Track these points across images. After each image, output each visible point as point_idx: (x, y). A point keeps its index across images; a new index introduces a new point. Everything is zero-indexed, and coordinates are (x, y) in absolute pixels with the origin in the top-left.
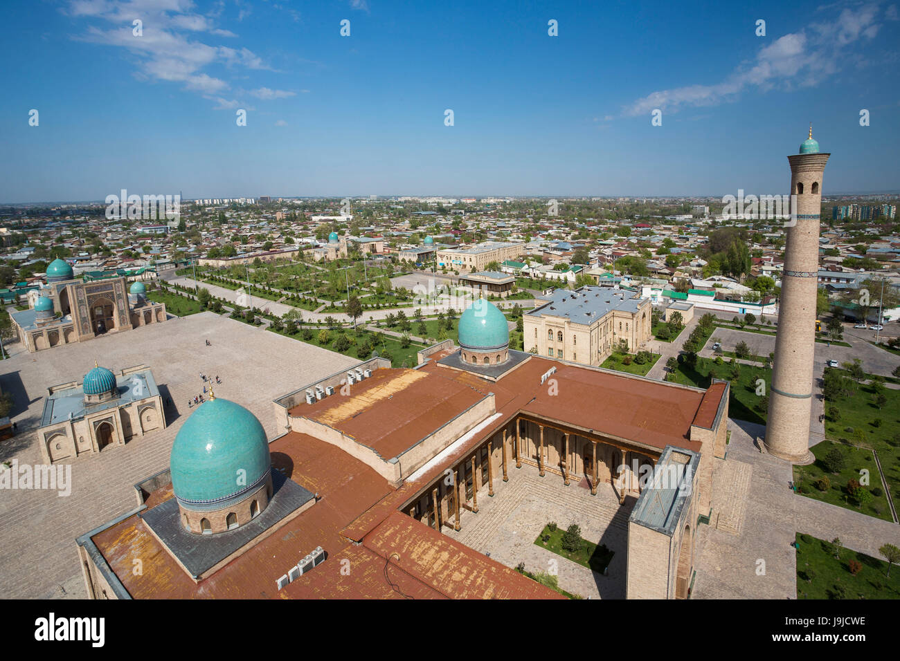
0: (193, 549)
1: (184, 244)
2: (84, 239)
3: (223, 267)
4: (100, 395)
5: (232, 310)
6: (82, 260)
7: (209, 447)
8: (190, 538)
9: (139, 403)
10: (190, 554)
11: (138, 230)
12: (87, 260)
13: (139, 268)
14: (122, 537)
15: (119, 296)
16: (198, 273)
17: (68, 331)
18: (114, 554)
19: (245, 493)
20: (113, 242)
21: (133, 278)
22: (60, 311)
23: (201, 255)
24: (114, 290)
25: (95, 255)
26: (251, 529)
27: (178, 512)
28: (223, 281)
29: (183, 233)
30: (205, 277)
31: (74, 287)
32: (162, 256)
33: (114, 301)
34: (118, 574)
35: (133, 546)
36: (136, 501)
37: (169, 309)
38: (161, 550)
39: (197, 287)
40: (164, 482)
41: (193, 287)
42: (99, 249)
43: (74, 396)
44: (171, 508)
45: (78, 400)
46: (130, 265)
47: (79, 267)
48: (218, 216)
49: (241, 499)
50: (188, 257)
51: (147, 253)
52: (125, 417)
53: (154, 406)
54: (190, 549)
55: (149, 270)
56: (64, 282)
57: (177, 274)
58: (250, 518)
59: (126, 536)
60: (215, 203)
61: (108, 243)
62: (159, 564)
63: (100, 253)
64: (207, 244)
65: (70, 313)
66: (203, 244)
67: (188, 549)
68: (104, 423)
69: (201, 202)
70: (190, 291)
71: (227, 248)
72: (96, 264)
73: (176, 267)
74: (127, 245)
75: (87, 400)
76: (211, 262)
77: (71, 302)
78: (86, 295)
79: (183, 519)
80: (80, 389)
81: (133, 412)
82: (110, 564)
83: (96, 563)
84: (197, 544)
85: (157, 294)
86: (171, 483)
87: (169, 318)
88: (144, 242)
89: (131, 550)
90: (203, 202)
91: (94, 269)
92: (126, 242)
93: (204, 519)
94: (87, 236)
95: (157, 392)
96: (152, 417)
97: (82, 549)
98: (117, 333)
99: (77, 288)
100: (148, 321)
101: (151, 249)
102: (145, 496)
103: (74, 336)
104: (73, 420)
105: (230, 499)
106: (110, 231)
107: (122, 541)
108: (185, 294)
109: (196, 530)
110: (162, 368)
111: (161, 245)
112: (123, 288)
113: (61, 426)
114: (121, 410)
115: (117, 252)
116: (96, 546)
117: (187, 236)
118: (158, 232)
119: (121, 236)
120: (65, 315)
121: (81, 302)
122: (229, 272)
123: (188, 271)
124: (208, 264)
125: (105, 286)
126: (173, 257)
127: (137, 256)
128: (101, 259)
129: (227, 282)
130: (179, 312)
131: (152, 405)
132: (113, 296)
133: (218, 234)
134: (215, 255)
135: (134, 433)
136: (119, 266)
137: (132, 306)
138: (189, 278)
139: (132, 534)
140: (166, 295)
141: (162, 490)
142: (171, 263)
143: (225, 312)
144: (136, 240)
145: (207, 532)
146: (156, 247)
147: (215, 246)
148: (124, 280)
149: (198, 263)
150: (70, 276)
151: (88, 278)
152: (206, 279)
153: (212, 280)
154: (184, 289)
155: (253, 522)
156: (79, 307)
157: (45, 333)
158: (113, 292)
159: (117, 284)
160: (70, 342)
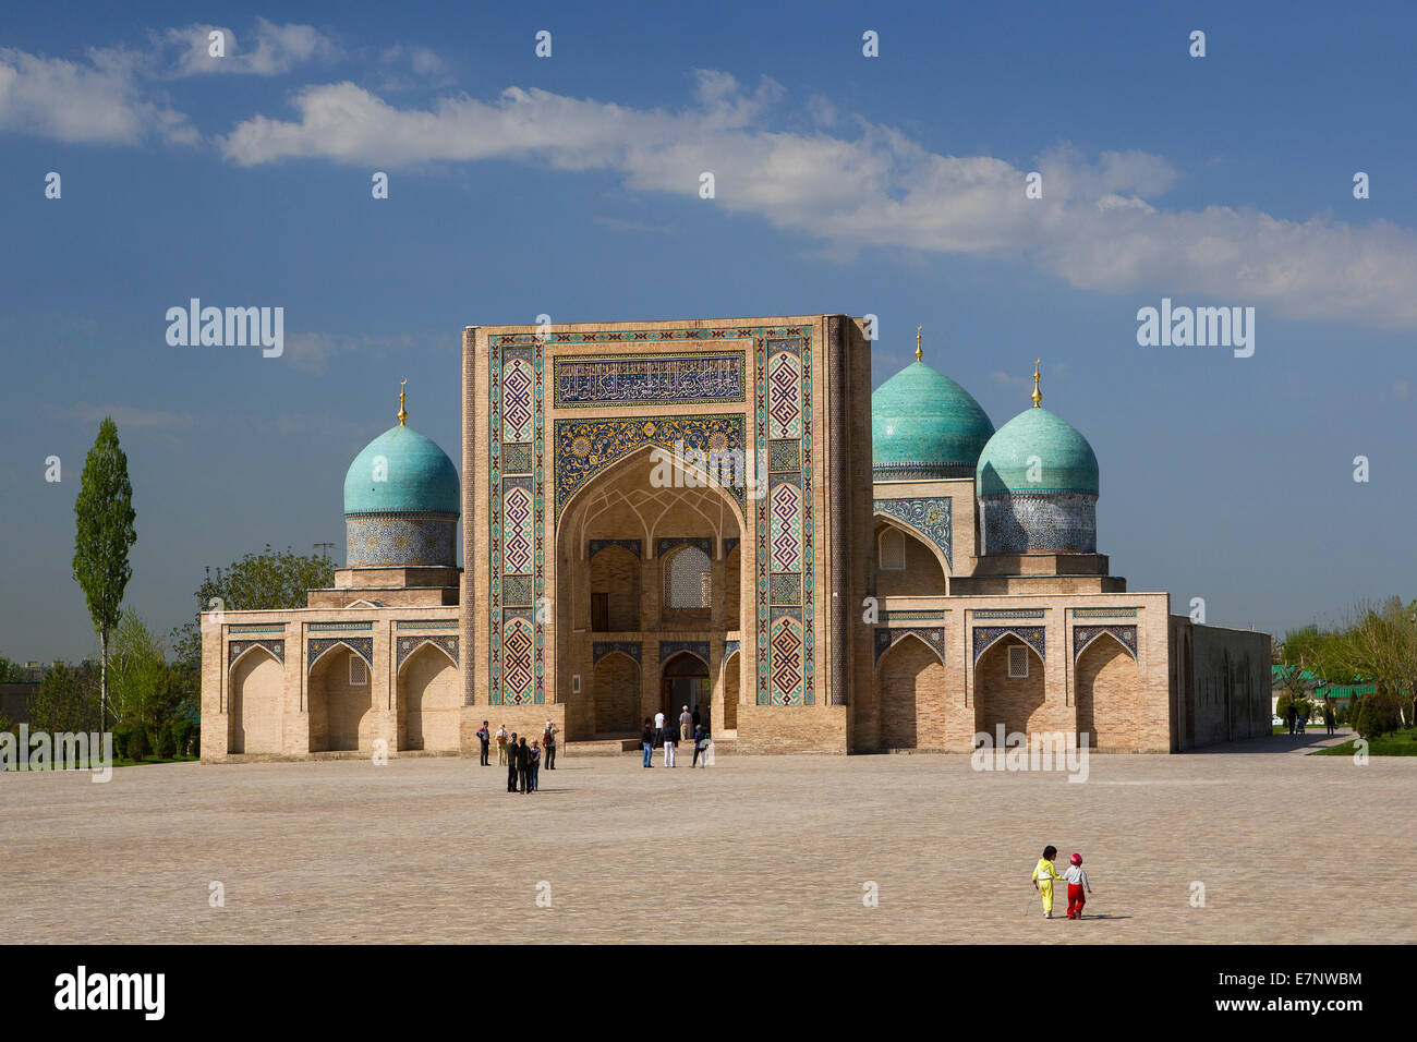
15: (782, 462)
17: (425, 661)
31: (482, 342)
33: (739, 491)
78: (551, 415)
99: (508, 349)
156: (496, 491)
157: (294, 649)
158: (740, 418)
159: (775, 360)
160: (432, 742)
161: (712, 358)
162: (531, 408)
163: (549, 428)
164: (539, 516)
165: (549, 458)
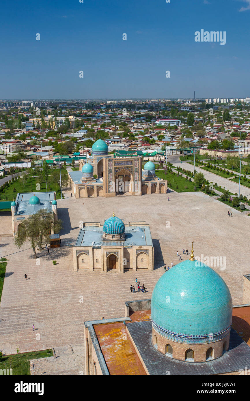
0: (157, 363)
1: (190, 135)
2: (118, 127)
3: (220, 158)
4: (113, 236)
5: (221, 194)
6: (115, 142)
7: (183, 294)
8: (155, 354)
9: (137, 248)
10: (155, 365)
11: (156, 122)
12: (118, 142)
13: (153, 151)
14: (111, 333)
15: (136, 171)
16: (197, 160)
17: (99, 188)
18: (105, 342)
19: (205, 338)
20: (137, 130)
21: (147, 159)
22: (97, 174)
23: (202, 146)
24: (133, 166)
25: (124, 139)
26: (204, 368)
27: (151, 332)
28: (218, 169)
29: (191, 126)
30: (203, 164)
31: (107, 160)
32: (171, 143)
33: (132, 173)
34: (105, 355)
35: (117, 342)
36: (124, 313)
37: (170, 185)
38: (134, 353)
39: (195, 171)
40: (145, 307)
41: (192, 171)
42: (127, 134)
43: (97, 232)
44: (146, 327)
45: (100, 235)
46: (146, 148)
47: (112, 146)
48: (222, 114)
49: (200, 342)
50: (192, 146)
51: (161, 141)
52: (126, 255)
53: (148, 252)
54: (155, 362)
55: (160, 154)
56: (102, 155)
57: (181, 159)
58: (204, 359)
59: (114, 333)
60: (222, 102)
61: (134, 130)
62: (132, 362)
63: (128, 138)
64: (209, 137)
65: (102, 176)
66: (206, 137)
67: (153, 361)
68: (112, 255)
69: (210, 102)
70: (189, 173)
71: (226, 142)
72: (123, 145)
73: (181, 153)
74: (147, 133)
75: (104, 237)
76: (210, 153)
77: (104, 170)
78: (114, 166)
79: (153, 339)
80: (101, 228)
81: (132, 252)
82: (101, 347)
83: (93, 342)
84: (160, 360)
85: (163, 172)
86: (150, 310)
87: (169, 191)
88: (160, 132)
89: (115, 344)
90: (212, 101)
91: (122, 149)
92: (147, 131)
93: (168, 345)
94: (121, 124)
95: (151, 243)
96: (144, 260)
97: (86, 330)
98: (130, 196)
99: (110, 160)
100: (153, 192)
101: (164, 138)
102: (131, 312)
103: (102, 193)
104: (94, 247)
105: (192, 338)
106: (136, 122)
107: (111, 335)
108: (184, 176)
109: (161, 350)
110: (158, 227)
111: (172, 135)
112: (140, 165)
113: (86, 249)
114: (125, 249)
115: (139, 138)
116: (95, 331)
117: (194, 129)
118: (171, 125)
119: (143, 126)
120: (99, 177)
121: (110, 171)
122: (224, 162)
123: (190, 158)
124: (207, 153)
125: (127, 162)
126: (179, 145)
127: (153, 142)
128: (128, 142)
129: (221, 171)
130: (177, 188)
131: (146, 252)
132: (132, 170)
133: (221, 129)
134: (215, 147)
135: (131, 267)
136: (139, 149)
137: (143, 179)
138: (190, 163)
139: (118, 333)
140: (170, 174)
141: (143, 312)
142: (178, 150)
143: (215, 194)
144: (153, 129)
145: (169, 355)
146: (168, 136)
147: (215, 139)
148: (141, 159)
149: (199, 152)
150: (106, 152)
151: (117, 154)
152: (203, 166)
153: (208, 167)
154: (184, 171)
155: (207, 363)
156: (108, 174)
157: (86, 188)
158: (132, 167)
159: (136, 161)
160: (100, 196)
161: (130, 161)
162: (112, 166)
163: (114, 168)
164: (113, 176)
165: (114, 170)
